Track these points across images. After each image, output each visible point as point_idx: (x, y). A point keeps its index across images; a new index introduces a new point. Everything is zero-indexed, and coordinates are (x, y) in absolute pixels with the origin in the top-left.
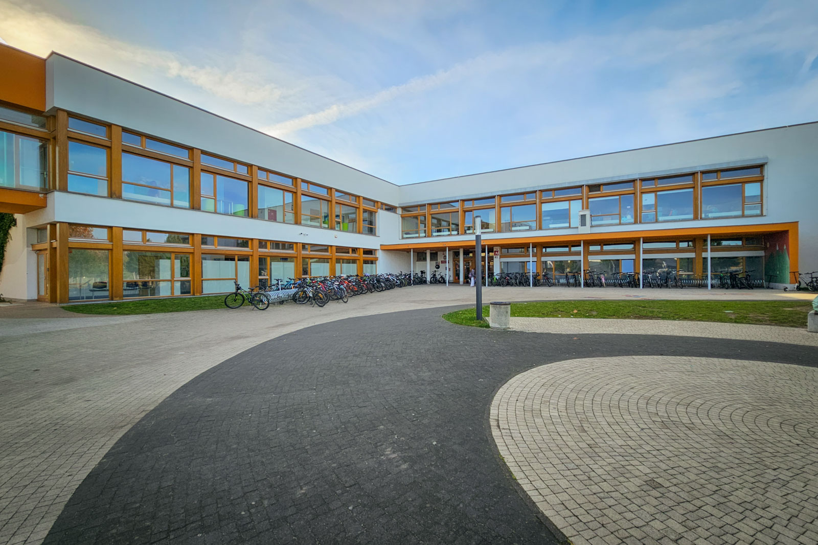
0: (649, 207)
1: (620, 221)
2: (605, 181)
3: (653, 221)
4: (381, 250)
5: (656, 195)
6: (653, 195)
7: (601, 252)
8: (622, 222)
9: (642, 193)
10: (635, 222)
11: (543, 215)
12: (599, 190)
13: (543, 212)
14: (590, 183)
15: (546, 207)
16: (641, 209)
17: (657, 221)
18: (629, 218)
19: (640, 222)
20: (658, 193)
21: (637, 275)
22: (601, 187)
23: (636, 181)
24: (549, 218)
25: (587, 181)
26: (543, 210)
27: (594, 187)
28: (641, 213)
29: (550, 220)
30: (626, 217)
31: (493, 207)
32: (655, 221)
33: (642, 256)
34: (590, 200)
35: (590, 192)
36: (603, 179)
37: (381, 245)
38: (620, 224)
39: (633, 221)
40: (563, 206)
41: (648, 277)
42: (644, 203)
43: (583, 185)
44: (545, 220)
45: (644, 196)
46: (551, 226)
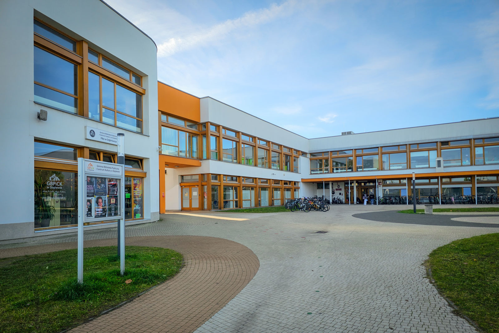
0: (479, 155)
1: (462, 164)
2: (452, 139)
3: (482, 164)
4: (302, 182)
5: (484, 149)
6: (482, 148)
7: (451, 183)
8: (463, 164)
9: (475, 147)
10: (471, 165)
11: (411, 159)
12: (448, 145)
13: (411, 158)
14: (442, 140)
15: (413, 155)
16: (474, 157)
17: (485, 164)
18: (467, 162)
19: (475, 165)
20: (485, 147)
21: (473, 196)
22: (449, 142)
23: (471, 140)
24: (415, 161)
25: (441, 139)
26: (411, 156)
27: (445, 143)
28: (474, 159)
29: (416, 162)
30: (465, 161)
31: (377, 154)
32: (483, 164)
33: (477, 185)
34: (442, 151)
35: (442, 145)
36: (451, 138)
37: (302, 179)
38: (462, 166)
39: (469, 164)
40: (425, 154)
41: (480, 198)
42: (476, 153)
43: (438, 142)
44: (413, 163)
45: (476, 148)
46: (417, 166)
